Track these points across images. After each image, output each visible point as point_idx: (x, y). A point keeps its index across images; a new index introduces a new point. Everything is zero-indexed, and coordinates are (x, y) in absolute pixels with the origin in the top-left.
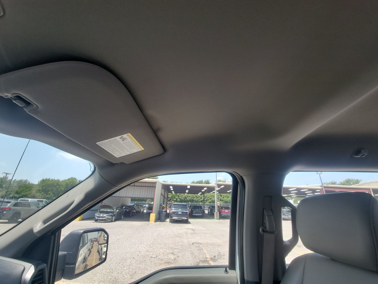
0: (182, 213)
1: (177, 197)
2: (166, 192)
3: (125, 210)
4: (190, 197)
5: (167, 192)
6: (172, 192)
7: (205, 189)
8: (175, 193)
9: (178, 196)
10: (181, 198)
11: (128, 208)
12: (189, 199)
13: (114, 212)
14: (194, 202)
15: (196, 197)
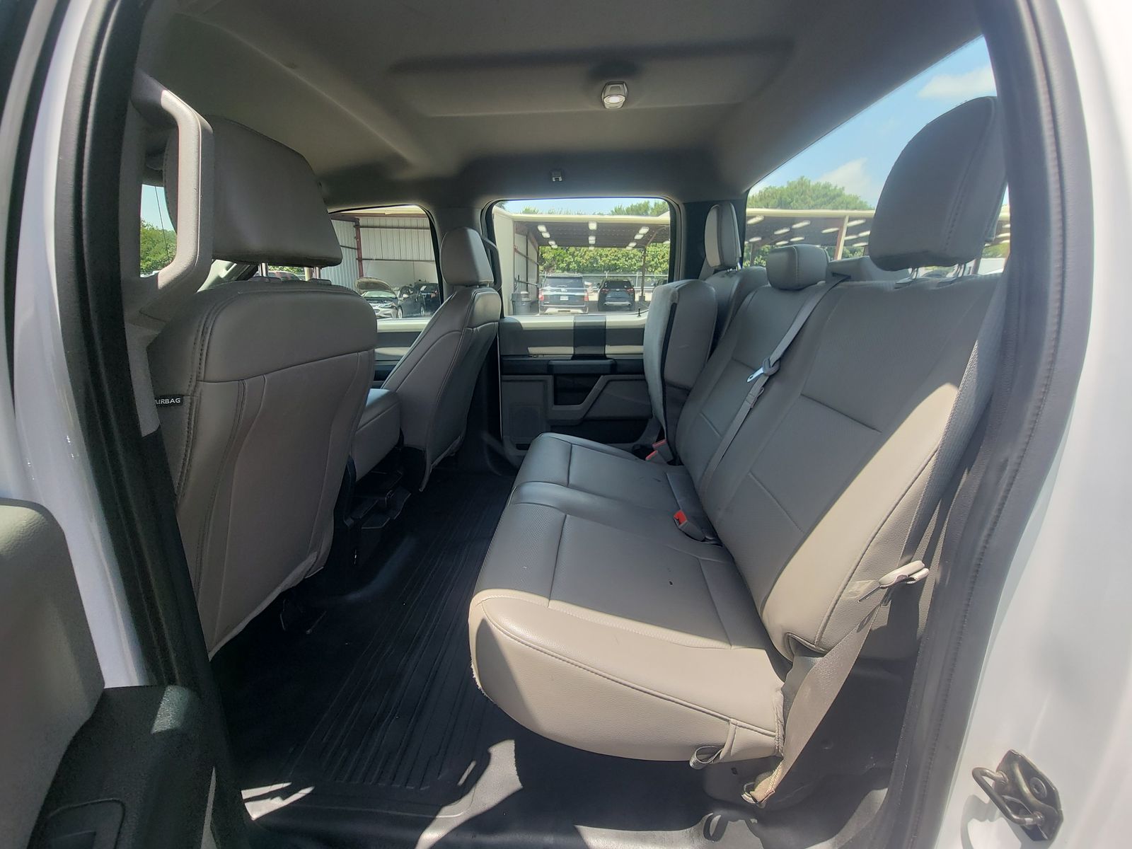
0: (569, 298)
1: (569, 259)
2: (532, 243)
3: (425, 294)
4: (607, 256)
5: (537, 246)
6: (550, 243)
7: (644, 231)
8: (558, 246)
9: (573, 255)
10: (579, 259)
11: (432, 289)
12: (603, 264)
13: (396, 298)
14: (618, 271)
15: (627, 256)
